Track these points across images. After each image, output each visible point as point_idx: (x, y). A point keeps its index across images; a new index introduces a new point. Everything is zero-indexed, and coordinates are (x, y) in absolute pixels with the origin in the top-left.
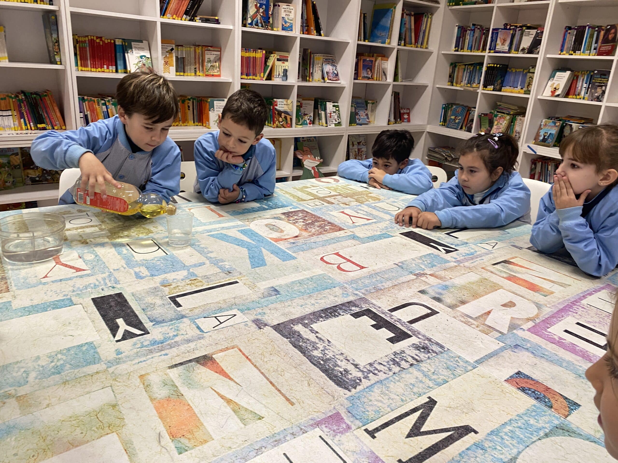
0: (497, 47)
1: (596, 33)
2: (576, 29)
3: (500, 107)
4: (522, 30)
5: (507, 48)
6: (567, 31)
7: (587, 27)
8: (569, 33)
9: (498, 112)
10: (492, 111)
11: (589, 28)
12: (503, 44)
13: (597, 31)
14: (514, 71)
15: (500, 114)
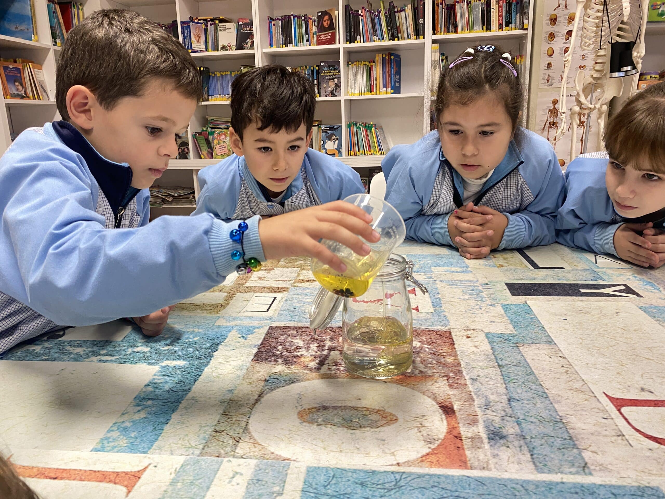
0: (193, 46)
1: (303, 22)
2: (280, 20)
3: (213, 122)
4: (215, 23)
5: (204, 47)
6: (271, 22)
7: (292, 17)
8: (274, 25)
9: (212, 128)
10: (204, 129)
11: (294, 18)
12: (198, 42)
13: (303, 20)
14: (219, 75)
15: (218, 131)
